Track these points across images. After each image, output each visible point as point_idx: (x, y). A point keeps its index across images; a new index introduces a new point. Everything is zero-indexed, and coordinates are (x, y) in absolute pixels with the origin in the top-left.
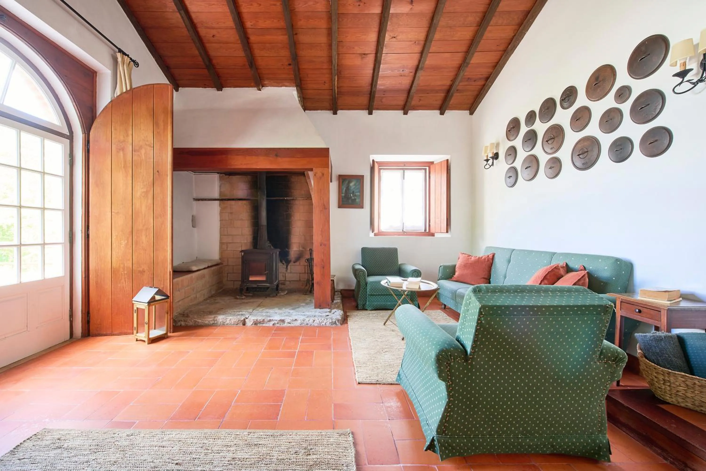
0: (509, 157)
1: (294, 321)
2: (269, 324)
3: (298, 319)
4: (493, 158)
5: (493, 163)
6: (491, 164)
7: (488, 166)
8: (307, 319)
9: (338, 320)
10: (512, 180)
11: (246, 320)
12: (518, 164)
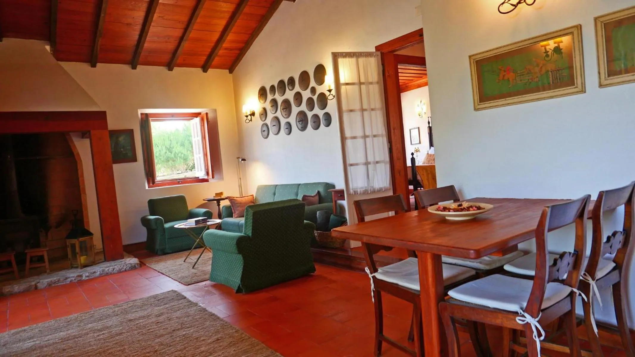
0: (262, 116)
1: (93, 273)
2: (66, 282)
3: (96, 271)
4: (251, 115)
5: (251, 118)
6: (250, 119)
7: (248, 121)
8: (107, 269)
9: (137, 264)
10: (266, 133)
11: (38, 284)
12: (268, 121)
